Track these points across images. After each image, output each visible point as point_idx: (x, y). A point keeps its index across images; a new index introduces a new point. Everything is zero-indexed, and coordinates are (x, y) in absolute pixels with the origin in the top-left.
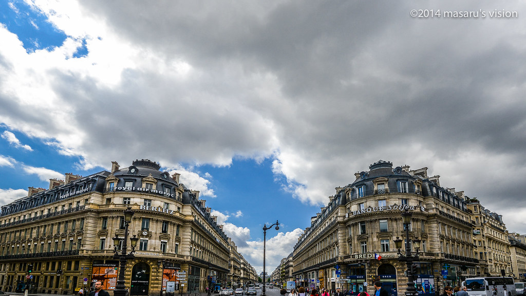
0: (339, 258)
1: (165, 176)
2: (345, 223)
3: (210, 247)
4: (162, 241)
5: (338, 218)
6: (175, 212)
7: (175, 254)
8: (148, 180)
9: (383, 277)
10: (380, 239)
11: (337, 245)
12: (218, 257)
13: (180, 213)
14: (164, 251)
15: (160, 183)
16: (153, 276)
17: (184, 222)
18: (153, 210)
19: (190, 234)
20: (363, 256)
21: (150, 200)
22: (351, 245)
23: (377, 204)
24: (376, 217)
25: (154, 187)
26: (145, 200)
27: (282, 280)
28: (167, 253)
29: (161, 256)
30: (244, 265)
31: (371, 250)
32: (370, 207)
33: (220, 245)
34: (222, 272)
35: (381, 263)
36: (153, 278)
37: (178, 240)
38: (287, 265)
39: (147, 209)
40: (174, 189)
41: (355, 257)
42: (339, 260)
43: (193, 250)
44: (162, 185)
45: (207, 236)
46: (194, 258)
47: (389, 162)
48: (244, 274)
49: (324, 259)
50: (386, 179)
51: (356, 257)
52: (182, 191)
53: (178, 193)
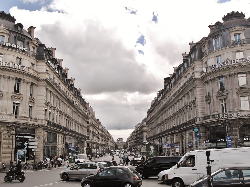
0: (198, 119)
1: (19, 29)
2: (202, 79)
3: (68, 111)
4: (15, 102)
5: (196, 74)
6: (28, 68)
7: (28, 118)
9: (245, 139)
10: (240, 95)
11: (194, 104)
12: (76, 122)
13: (34, 70)
14: (16, 114)
15: (13, 35)
16: (4, 144)
17: (38, 80)
18: (4, 65)
19: (45, 94)
20: (223, 116)
21: (2, 54)
22: (209, 103)
23: (235, 56)
24: (235, 71)
25: (6, 39)
27: (136, 145)
28: (20, 117)
29: (12, 119)
30: (102, 131)
31: (231, 108)
32: (228, 59)
33: (77, 110)
34: (80, 139)
35: (242, 123)
36: (4, 146)
37: (32, 100)
38: (141, 131)
40: (28, 43)
41: (215, 117)
42: (198, 122)
43: (48, 113)
44: (15, 37)
45: (64, 98)
46: (49, 123)
47: (242, 12)
48: (102, 141)
49: (180, 122)
50: (243, 28)
51: (217, 117)
52: (36, 46)
53: (33, 47)
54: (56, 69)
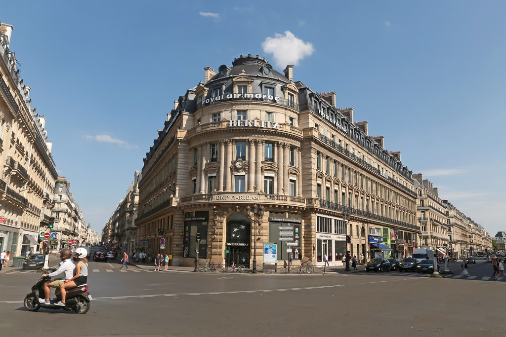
1: (267, 71)
4: (266, 174)
6: (282, 124)
7: (286, 197)
8: (239, 80)
13: (291, 127)
14: (271, 193)
15: (258, 82)
17: (301, 140)
18: (246, 125)
19: (314, 161)
21: (245, 111)
25: (249, 89)
26: (239, 112)
29: (262, 199)
37: (294, 171)
39: (239, 125)
40: (282, 90)
44: (261, 85)
52: (295, 92)
53: (289, 94)
54: (337, 123)
